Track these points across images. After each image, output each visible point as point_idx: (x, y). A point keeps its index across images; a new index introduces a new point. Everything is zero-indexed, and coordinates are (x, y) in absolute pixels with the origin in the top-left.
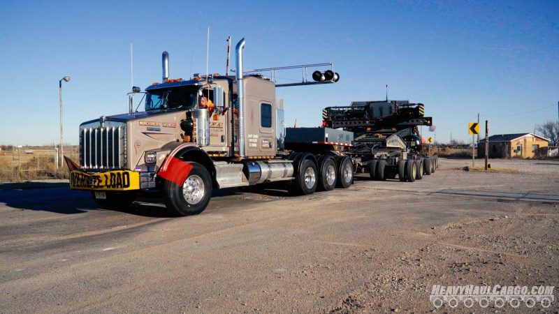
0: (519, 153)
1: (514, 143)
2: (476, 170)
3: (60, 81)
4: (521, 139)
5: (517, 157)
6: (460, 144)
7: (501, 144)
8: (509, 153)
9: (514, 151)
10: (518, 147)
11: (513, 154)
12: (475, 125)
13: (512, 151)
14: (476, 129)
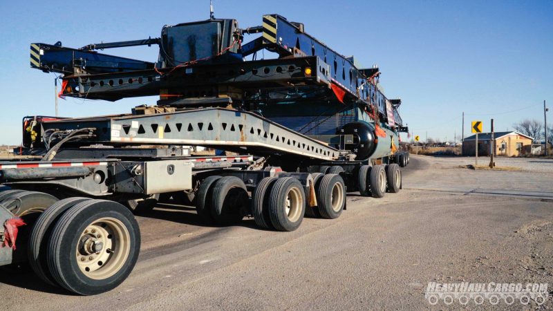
0: (504, 151)
1: (499, 141)
2: (480, 168)
3: (56, 80)
4: (505, 137)
5: (501, 155)
6: (435, 142)
7: (486, 142)
8: (495, 151)
9: (500, 149)
10: (503, 146)
11: (498, 152)
12: (478, 123)
13: (497, 149)
14: (479, 127)
